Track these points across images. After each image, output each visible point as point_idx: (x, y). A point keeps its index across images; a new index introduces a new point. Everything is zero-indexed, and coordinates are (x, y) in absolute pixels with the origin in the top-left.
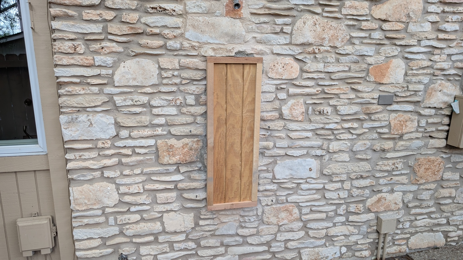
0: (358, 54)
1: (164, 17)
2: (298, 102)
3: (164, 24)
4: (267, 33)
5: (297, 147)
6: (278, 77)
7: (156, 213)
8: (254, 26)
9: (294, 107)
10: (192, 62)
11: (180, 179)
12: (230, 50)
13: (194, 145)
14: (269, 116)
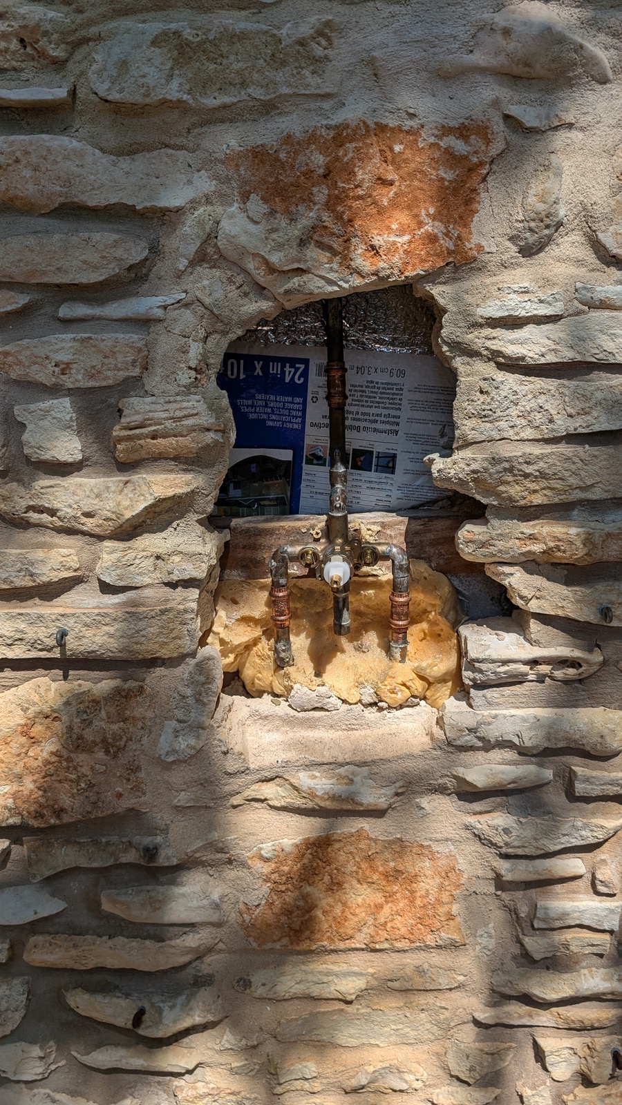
10: (27, 153)
11: (32, 917)
12: (302, 43)
13: (96, 723)
14: (609, 535)
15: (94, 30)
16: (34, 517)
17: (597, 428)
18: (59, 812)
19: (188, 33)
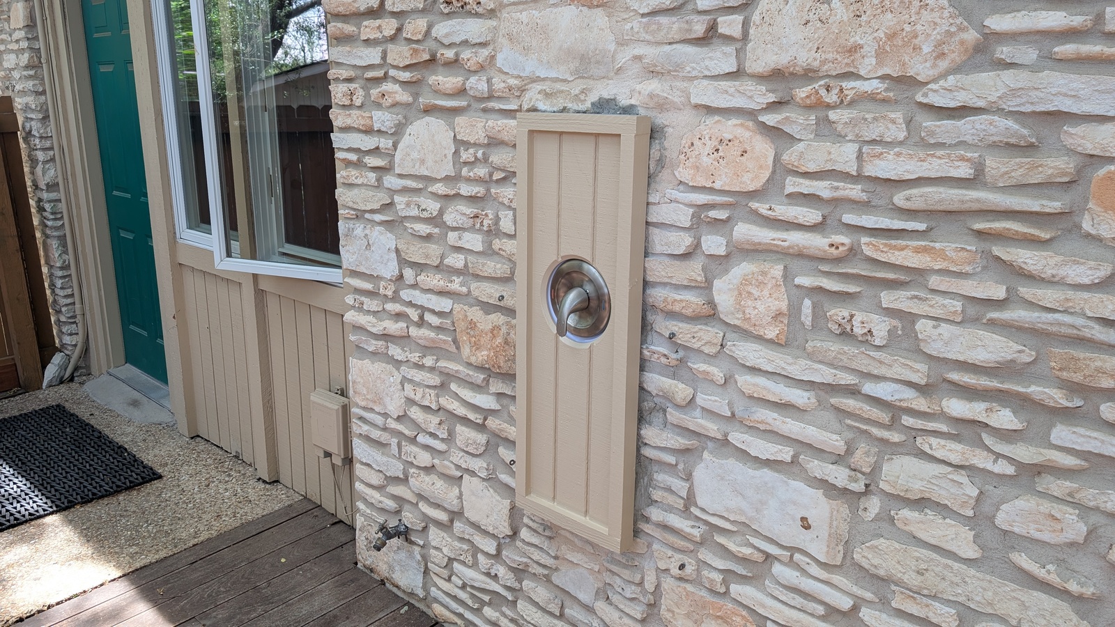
0: (1022, 109)
1: (464, 20)
2: (764, 273)
3: (464, 38)
4: (670, 43)
5: (762, 427)
6: (701, 181)
7: (453, 466)
8: (636, 24)
9: (750, 288)
10: (506, 127)
11: (489, 408)
12: (576, 95)
13: (511, 334)
14: (675, 300)
15: (527, 87)
16: (501, 252)
17: (669, 252)
18: (499, 367)
19: (548, 91)
